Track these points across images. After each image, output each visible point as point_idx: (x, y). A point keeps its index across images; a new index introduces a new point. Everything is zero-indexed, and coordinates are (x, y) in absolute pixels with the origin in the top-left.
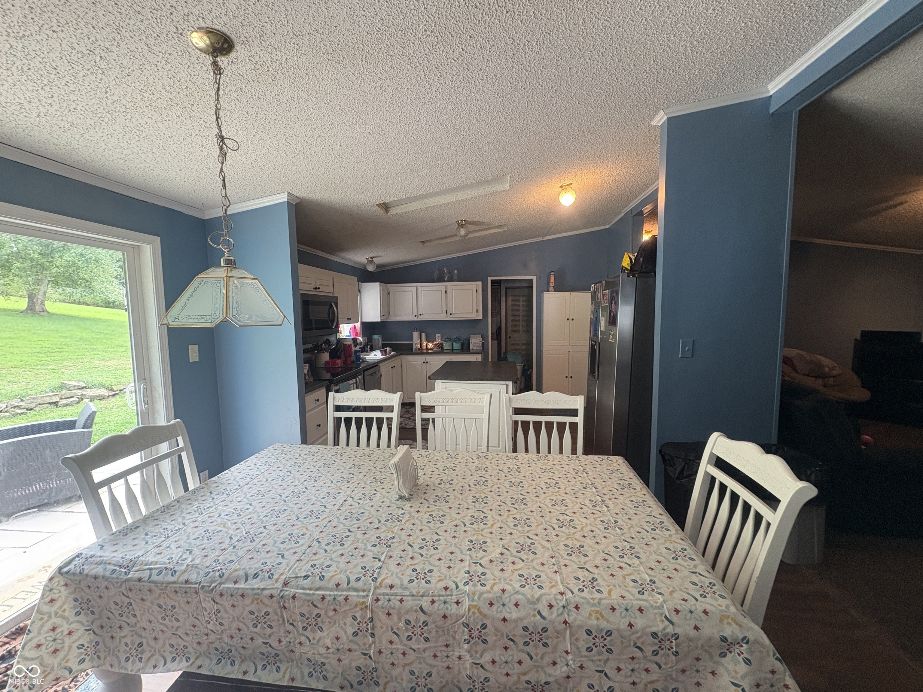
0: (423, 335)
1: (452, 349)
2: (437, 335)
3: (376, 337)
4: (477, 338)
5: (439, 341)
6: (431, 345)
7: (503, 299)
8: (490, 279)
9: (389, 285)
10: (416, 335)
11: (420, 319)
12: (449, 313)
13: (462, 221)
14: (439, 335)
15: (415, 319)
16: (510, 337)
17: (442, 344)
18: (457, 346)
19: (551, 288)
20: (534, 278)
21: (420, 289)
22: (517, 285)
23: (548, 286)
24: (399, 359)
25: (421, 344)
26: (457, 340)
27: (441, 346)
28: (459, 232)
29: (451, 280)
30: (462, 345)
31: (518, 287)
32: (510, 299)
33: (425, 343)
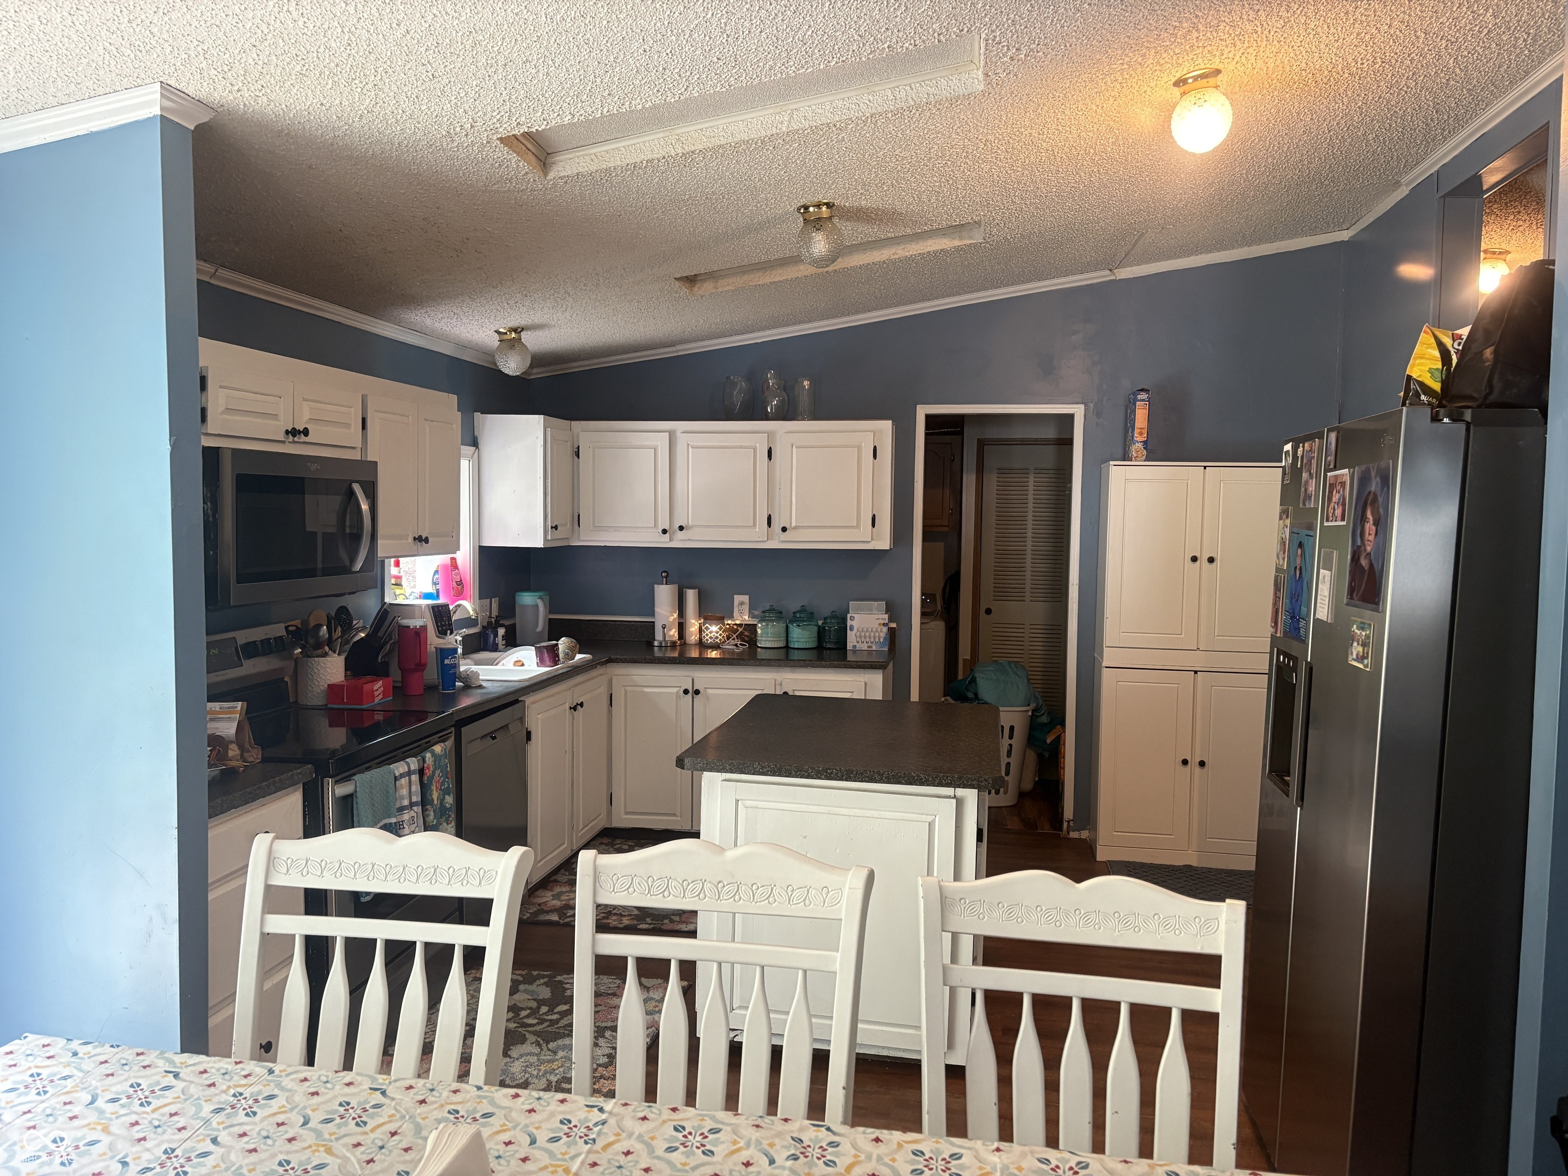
0: (691, 596)
1: (787, 647)
2: (738, 599)
3: (527, 599)
4: (870, 610)
5: (742, 616)
6: (714, 631)
7: (969, 481)
8: (922, 412)
9: (577, 425)
10: (664, 594)
11: (679, 541)
12: (777, 526)
13: (818, 206)
14: (745, 598)
15: (664, 542)
16: (988, 611)
17: (752, 628)
18: (802, 636)
19: (1137, 448)
20: (1078, 411)
21: (682, 440)
22: (1018, 433)
23: (1127, 441)
24: (601, 675)
25: (681, 627)
26: (804, 616)
27: (748, 634)
28: (808, 242)
29: (787, 413)
30: (821, 634)
31: (1024, 442)
32: (992, 482)
33: (693, 626)
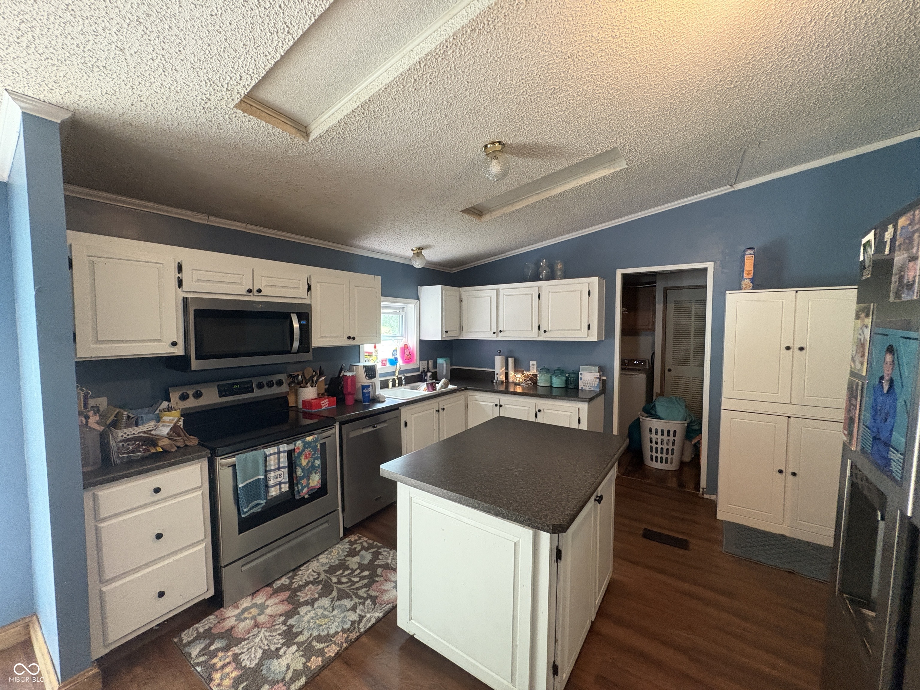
0: (511, 361)
1: (551, 386)
2: (532, 363)
3: (440, 361)
4: (590, 371)
5: (534, 371)
6: (520, 377)
7: (659, 307)
8: (619, 273)
9: (462, 289)
10: (498, 360)
11: (501, 337)
12: (542, 330)
13: (493, 143)
14: (535, 363)
15: (494, 337)
16: (670, 370)
17: (536, 376)
18: (558, 382)
19: (746, 282)
20: (710, 266)
21: (501, 293)
22: (686, 283)
25: (507, 375)
26: (561, 372)
27: (534, 380)
29: (551, 277)
30: (567, 380)
32: (671, 307)
33: (511, 374)
